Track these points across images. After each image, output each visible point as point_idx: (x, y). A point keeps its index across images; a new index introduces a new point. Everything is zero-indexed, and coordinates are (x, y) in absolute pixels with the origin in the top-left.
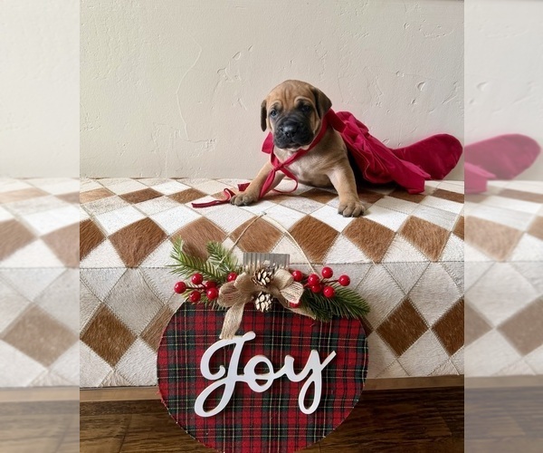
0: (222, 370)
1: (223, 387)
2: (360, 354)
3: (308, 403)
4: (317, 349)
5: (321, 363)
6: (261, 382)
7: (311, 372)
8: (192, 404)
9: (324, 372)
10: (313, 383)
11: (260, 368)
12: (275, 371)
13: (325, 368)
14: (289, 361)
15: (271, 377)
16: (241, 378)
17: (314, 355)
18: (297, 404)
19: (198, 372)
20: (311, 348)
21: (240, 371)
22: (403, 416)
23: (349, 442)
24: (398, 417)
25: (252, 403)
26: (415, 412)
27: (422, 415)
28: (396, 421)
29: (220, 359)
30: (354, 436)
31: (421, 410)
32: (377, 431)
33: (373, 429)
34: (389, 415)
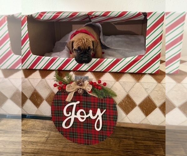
0: (70, 113)
1: (71, 119)
2: (114, 111)
3: (98, 127)
4: (100, 108)
5: (101, 113)
6: (83, 118)
7: (98, 116)
8: (62, 124)
9: (102, 116)
10: (99, 120)
11: (82, 114)
12: (86, 115)
13: (103, 115)
14: (91, 111)
15: (85, 117)
16: (76, 116)
17: (99, 110)
18: (94, 127)
19: (63, 113)
20: (98, 108)
21: (76, 114)
22: (147, 146)
23: (123, 151)
24: (144, 146)
25: (80, 125)
26: (152, 145)
27: (154, 146)
28: (143, 147)
29: (70, 110)
30: (125, 149)
31: (155, 144)
32: (135, 149)
33: (133, 148)
34: (141, 144)
